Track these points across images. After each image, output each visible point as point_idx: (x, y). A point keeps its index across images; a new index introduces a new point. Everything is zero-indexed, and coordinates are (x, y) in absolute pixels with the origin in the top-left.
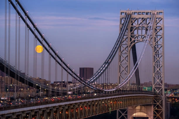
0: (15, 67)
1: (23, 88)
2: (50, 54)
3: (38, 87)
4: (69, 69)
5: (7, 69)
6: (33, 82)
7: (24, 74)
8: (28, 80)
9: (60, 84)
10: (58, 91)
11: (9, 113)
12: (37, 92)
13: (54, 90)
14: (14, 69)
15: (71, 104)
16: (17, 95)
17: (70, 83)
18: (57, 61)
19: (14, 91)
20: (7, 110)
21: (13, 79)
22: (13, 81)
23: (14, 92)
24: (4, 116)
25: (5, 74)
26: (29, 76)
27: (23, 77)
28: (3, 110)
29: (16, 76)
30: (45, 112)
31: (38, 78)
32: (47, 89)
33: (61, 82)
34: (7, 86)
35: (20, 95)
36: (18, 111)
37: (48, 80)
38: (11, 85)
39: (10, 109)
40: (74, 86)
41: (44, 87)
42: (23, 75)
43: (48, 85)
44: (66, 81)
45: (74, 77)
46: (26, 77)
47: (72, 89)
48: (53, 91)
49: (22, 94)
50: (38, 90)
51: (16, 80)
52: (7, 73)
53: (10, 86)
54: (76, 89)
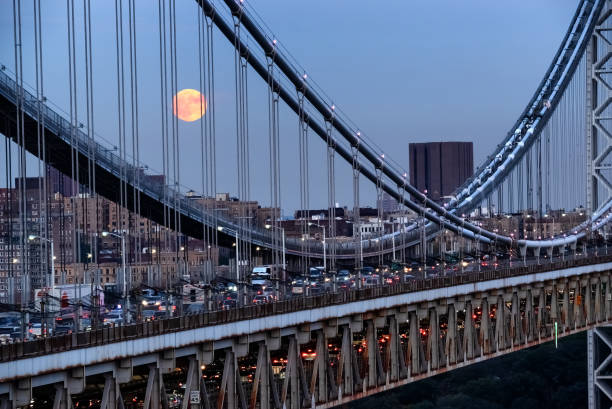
0: (117, 153)
1: (159, 244)
2: (276, 87)
3: (225, 240)
4: (360, 155)
5: (83, 160)
6: (200, 215)
7: (161, 179)
8: (178, 209)
9: (322, 222)
10: (317, 255)
11: (100, 360)
12: (223, 261)
13: (298, 248)
14: (116, 162)
15: (377, 313)
16: (135, 279)
17: (367, 213)
18: (305, 118)
19: (117, 260)
20: (90, 346)
21: (112, 205)
22: (111, 214)
23: (120, 262)
24: (80, 375)
25: (76, 184)
26: (184, 192)
27: (155, 197)
28: (72, 349)
29: (123, 194)
30: (262, 351)
31: (224, 199)
32: (267, 246)
33: (326, 213)
34: (84, 237)
35: (144, 274)
36: (141, 352)
37: (268, 206)
38: (105, 234)
39: (103, 344)
40: (387, 226)
41: (254, 237)
42: (158, 185)
43: (268, 226)
44: (350, 208)
45: (386, 189)
46: (171, 194)
47: (377, 240)
48: (293, 252)
49: (155, 273)
50: (227, 250)
51: (125, 212)
52: (84, 180)
53: (100, 240)
54: (397, 244)
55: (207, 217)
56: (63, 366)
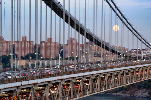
0: (101, 39)
1: (108, 54)
2: (128, 28)
3: (119, 54)
4: (143, 40)
5: (95, 40)
6: (115, 49)
7: (108, 43)
8: (111, 48)
9: (136, 51)
10: (135, 57)
11: (97, 73)
12: (119, 57)
13: (132, 55)
14: (101, 40)
15: (145, 67)
16: (103, 60)
17: (144, 50)
18: (133, 33)
19: (100, 57)
20: (96, 71)
21: (100, 47)
22: (100, 49)
23: (101, 57)
24: (94, 75)
25: (94, 44)
26: (112, 45)
27: (107, 46)
28: (92, 71)
29: (102, 45)
30: (125, 73)
31: (119, 47)
32: (126, 55)
33: (137, 50)
34: (95, 53)
35: (105, 59)
36: (104, 72)
37: (127, 48)
38: (99, 52)
39: (98, 70)
40: (147, 52)
41: (124, 53)
42: (108, 44)
43: (126, 52)
44: (141, 49)
45: (147, 46)
46: (110, 46)
47: (145, 55)
48: (130, 56)
49: (107, 59)
50: (119, 55)
51: (102, 48)
52: (95, 43)
53: (98, 53)
54: (149, 55)
55: (116, 50)
56: (91, 74)
